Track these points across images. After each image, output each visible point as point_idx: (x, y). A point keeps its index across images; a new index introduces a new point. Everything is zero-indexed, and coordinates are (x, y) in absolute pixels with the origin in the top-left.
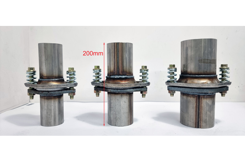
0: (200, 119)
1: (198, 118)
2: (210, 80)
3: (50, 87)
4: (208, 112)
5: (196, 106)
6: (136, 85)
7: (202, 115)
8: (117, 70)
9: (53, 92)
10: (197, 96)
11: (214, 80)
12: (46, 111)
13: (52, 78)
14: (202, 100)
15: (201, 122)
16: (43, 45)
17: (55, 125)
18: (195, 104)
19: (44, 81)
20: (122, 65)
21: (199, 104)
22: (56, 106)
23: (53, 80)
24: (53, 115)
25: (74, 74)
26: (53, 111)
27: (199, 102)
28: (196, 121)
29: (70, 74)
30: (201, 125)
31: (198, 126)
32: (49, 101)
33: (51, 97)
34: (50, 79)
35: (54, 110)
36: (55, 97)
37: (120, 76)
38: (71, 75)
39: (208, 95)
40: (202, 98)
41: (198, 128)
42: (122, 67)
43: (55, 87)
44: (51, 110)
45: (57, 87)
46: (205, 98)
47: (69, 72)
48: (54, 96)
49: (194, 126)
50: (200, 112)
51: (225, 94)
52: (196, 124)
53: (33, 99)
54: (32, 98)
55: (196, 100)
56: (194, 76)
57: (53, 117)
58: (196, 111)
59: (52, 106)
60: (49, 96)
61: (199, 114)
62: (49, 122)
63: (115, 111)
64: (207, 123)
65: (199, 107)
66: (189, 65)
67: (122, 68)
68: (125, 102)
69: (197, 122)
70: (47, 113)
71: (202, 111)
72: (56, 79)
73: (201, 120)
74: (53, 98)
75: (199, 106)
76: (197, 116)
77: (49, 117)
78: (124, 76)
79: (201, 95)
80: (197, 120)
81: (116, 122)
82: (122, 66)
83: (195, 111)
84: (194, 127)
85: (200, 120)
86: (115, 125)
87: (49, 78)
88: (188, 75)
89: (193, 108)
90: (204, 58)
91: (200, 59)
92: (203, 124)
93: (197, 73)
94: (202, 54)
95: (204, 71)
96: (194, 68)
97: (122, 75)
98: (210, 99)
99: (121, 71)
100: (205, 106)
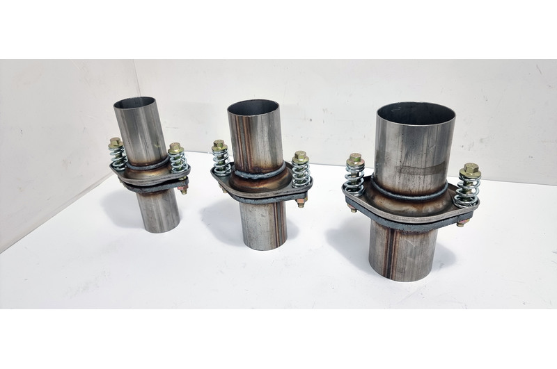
0: (392, 265)
1: (388, 263)
4: (408, 258)
6: (277, 193)
7: (395, 261)
8: (244, 164)
9: (148, 189)
10: (389, 229)
11: (425, 206)
13: (144, 165)
14: (398, 237)
15: (394, 271)
17: (162, 231)
18: (386, 240)
19: (133, 170)
20: (251, 156)
21: (392, 242)
22: (159, 206)
23: (147, 168)
24: (157, 218)
26: (155, 213)
27: (392, 239)
28: (385, 266)
30: (394, 275)
31: (387, 275)
32: (147, 199)
34: (141, 166)
35: (157, 211)
36: (155, 193)
37: (250, 176)
40: (398, 235)
41: (388, 277)
42: (252, 160)
44: (152, 211)
46: (404, 235)
49: (382, 273)
50: (393, 255)
52: (384, 271)
55: (388, 234)
56: (385, 192)
58: (386, 252)
59: (153, 206)
61: (391, 257)
64: (406, 274)
65: (392, 248)
67: (252, 162)
68: (263, 216)
69: (387, 268)
70: (148, 215)
71: (396, 254)
72: (152, 167)
73: (394, 268)
74: (152, 195)
75: (391, 245)
76: (387, 260)
77: (152, 221)
78: (256, 176)
79: (396, 230)
80: (387, 266)
81: (250, 243)
82: (252, 158)
85: (392, 267)
86: (250, 247)
87: (139, 165)
89: (382, 245)
90: (407, 165)
91: (398, 164)
92: (398, 275)
93: (392, 189)
94: (404, 155)
95: (406, 189)
96: (386, 178)
97: (253, 174)
98: (415, 237)
99: (251, 166)
100: (404, 248)
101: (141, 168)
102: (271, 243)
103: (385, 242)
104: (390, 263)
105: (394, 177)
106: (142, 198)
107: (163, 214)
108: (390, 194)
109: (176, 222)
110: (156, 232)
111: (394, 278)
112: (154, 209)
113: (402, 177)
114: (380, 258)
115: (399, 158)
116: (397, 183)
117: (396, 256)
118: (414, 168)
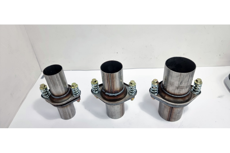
4: (177, 114)
5: (170, 111)
8: (110, 91)
14: (174, 109)
17: (70, 118)
27: (172, 109)
30: (171, 120)
37: (113, 94)
42: (114, 89)
52: (168, 119)
55: (170, 108)
57: (68, 115)
58: (169, 113)
62: (66, 118)
63: (111, 112)
66: (168, 86)
71: (173, 114)
78: (116, 94)
88: (166, 92)
89: (167, 111)
90: (181, 86)
91: (177, 86)
93: (174, 94)
94: (180, 83)
95: (179, 94)
96: (171, 90)
97: (114, 94)
99: (114, 91)
100: (176, 111)
101: (60, 97)
105: (175, 90)
108: (173, 96)
112: (67, 111)
113: (178, 90)
115: (178, 84)
116: (176, 92)
118: (183, 87)
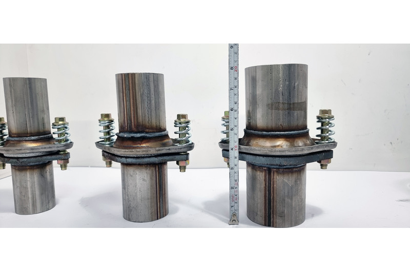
0: (272, 210)
1: (268, 208)
2: (287, 141)
3: (18, 152)
4: (286, 199)
5: (265, 188)
6: (159, 150)
7: (275, 204)
8: (127, 124)
9: (25, 160)
10: (265, 168)
11: (296, 140)
12: (18, 190)
13: (25, 135)
14: (275, 177)
15: (275, 216)
16: (8, 81)
17: (34, 212)
18: (264, 183)
19: (12, 141)
20: (135, 114)
21: (270, 184)
22: (34, 182)
23: (27, 138)
24: (30, 196)
25: (66, 128)
26: (29, 190)
27: (270, 180)
28: (265, 213)
29: (58, 129)
30: (275, 221)
31: (268, 223)
32: (23, 173)
33: (25, 168)
34: (21, 137)
35: (31, 187)
36: (32, 168)
38: (60, 131)
39: (284, 167)
40: (275, 174)
41: (269, 226)
42: (136, 118)
43: (28, 152)
44: (26, 188)
45: (32, 151)
46: (281, 173)
47: (56, 125)
48: (31, 166)
49: (263, 222)
50: (272, 198)
51: (326, 165)
52: (265, 220)
53: (4, 168)
54: (2, 168)
55: (265, 176)
56: (260, 133)
59: (29, 182)
60: (23, 166)
61: (271, 201)
62: (25, 208)
63: (128, 196)
64: (286, 217)
65: (271, 190)
67: (136, 120)
68: (144, 180)
69: (267, 215)
70: (21, 193)
72: (33, 138)
73: (275, 212)
74: (29, 169)
75: (270, 187)
76: (267, 205)
77: (25, 200)
78: (138, 135)
79: (273, 168)
80: (267, 212)
81: (130, 215)
82: (136, 116)
83: (263, 195)
84: (263, 224)
85: (272, 212)
87: (20, 135)
88: (251, 131)
92: (278, 220)
93: (265, 128)
94: (273, 93)
95: (278, 125)
96: (260, 119)
97: (136, 133)
98: (290, 175)
100: (282, 188)
101: (21, 139)
102: (151, 213)
103: (263, 186)
104: (270, 208)
105: (267, 115)
106: (18, 173)
107: (37, 193)
108: (265, 132)
109: (51, 204)
110: (27, 213)
111: (275, 225)
112: (29, 185)
113: (273, 113)
114: (259, 205)
117: (275, 198)
